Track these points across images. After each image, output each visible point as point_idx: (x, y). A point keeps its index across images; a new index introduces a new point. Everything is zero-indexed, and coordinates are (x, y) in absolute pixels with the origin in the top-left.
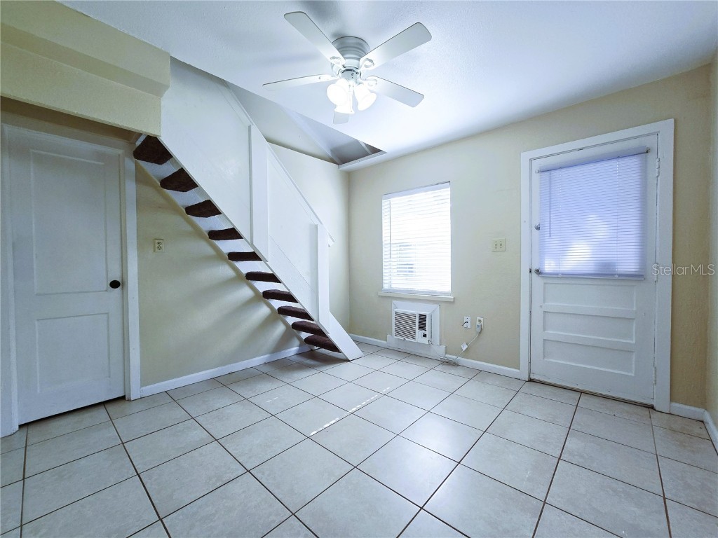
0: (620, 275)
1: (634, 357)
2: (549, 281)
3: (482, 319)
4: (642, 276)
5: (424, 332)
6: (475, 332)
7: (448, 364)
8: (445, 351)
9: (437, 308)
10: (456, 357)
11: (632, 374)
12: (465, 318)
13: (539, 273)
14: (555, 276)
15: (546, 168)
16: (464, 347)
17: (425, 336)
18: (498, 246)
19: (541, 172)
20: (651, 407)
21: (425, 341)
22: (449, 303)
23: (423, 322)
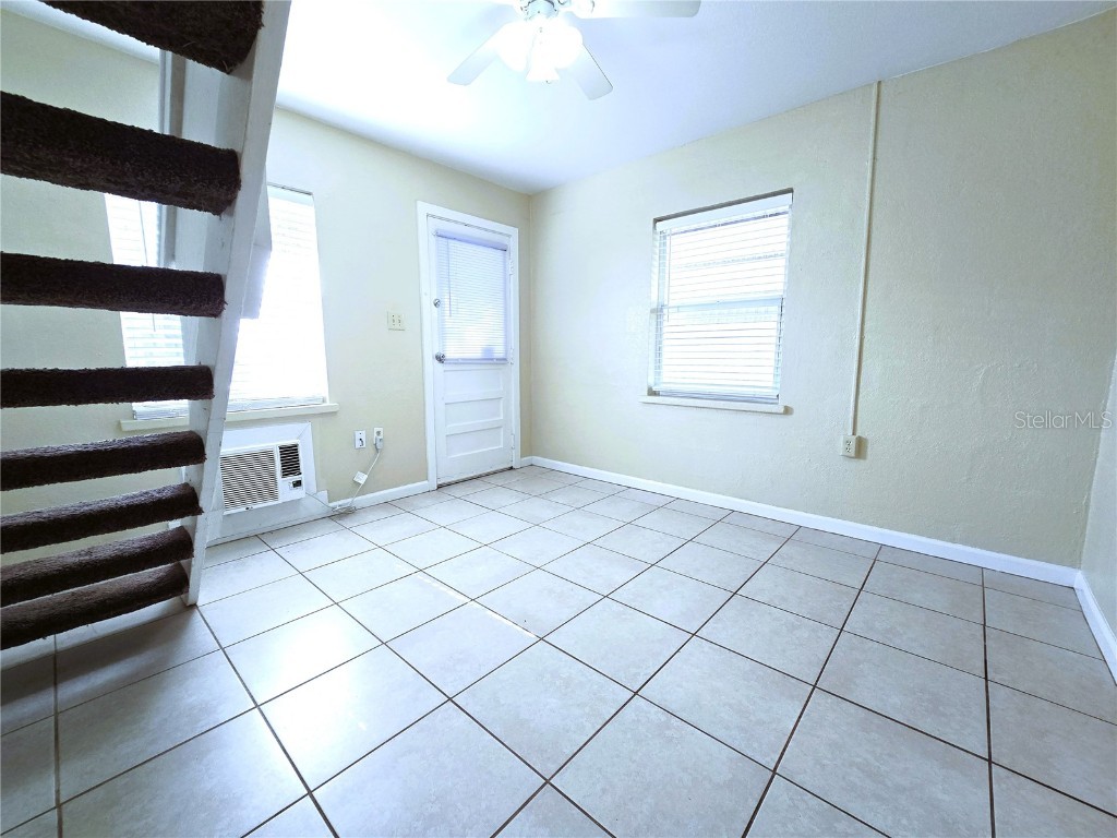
1: (502, 433)
2: (450, 367)
3: (381, 429)
4: (505, 359)
5: (296, 478)
6: (372, 451)
7: (341, 515)
8: (329, 496)
9: (306, 427)
10: (350, 500)
11: (501, 446)
12: (357, 433)
13: (440, 359)
14: (456, 362)
15: (443, 234)
16: (362, 478)
17: (298, 484)
18: (396, 323)
19: (439, 235)
20: (511, 468)
21: (299, 493)
22: (330, 414)
23: (290, 459)
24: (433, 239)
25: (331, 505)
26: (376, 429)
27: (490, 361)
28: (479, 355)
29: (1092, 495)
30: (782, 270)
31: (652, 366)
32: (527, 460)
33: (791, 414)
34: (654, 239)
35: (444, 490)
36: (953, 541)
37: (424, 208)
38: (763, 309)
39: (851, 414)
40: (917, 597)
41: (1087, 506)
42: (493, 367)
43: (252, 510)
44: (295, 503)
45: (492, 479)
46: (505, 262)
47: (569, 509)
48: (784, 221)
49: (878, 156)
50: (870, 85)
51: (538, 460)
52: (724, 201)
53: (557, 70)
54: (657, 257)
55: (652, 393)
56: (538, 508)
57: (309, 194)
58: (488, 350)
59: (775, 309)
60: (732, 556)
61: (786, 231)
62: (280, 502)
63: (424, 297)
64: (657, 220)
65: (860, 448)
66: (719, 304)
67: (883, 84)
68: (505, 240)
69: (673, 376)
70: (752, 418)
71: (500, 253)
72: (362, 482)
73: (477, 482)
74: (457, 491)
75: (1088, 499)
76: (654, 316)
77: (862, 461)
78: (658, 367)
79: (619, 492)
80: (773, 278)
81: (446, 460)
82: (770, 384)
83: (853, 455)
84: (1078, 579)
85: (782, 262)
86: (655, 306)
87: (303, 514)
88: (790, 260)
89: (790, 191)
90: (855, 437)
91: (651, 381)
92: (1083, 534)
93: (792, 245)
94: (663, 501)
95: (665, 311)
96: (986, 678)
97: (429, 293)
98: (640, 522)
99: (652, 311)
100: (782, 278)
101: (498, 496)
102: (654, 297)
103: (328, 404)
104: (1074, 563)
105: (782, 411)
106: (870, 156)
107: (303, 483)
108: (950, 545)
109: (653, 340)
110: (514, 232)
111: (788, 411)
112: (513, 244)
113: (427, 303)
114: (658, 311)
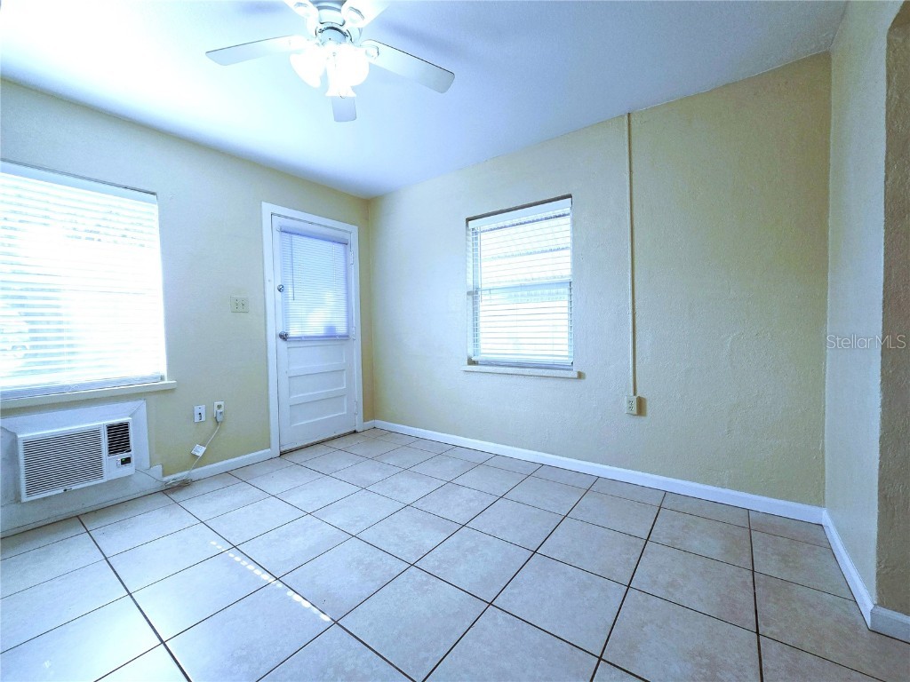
0: (340, 336)
1: (345, 400)
2: (292, 345)
3: (222, 403)
4: (348, 336)
5: (125, 455)
6: (211, 424)
7: (173, 489)
8: (163, 471)
9: (140, 406)
10: (186, 473)
11: (345, 413)
12: (196, 408)
13: (284, 337)
14: (299, 339)
15: (287, 230)
16: (200, 451)
17: (127, 461)
18: (240, 306)
19: (284, 231)
20: (355, 432)
21: (128, 470)
22: (167, 391)
23: (119, 437)
24: (277, 234)
25: (166, 479)
26: (217, 403)
27: (331, 337)
28: (321, 332)
29: (826, 441)
30: (569, 259)
31: (470, 339)
32: (370, 423)
33: (584, 378)
34: (467, 235)
35: (286, 457)
36: (722, 486)
37: (267, 208)
38: (554, 291)
39: (631, 378)
40: (695, 544)
41: (823, 451)
42: (336, 343)
43: (71, 491)
44: (124, 480)
45: (335, 443)
46: (346, 253)
47: (398, 470)
48: (567, 220)
49: (633, 169)
50: (622, 116)
51: (379, 423)
52: (519, 205)
53: (354, 88)
54: (471, 250)
55: (471, 362)
56: (368, 472)
57: (153, 194)
58: (331, 329)
59: (566, 290)
60: (536, 511)
61: (569, 227)
62: (105, 480)
63: (268, 284)
64: (468, 220)
65: (641, 407)
66: (522, 287)
67: (632, 116)
68: (347, 236)
69: (490, 347)
70: (552, 383)
71: (341, 247)
72: (200, 454)
73: (320, 447)
74: (296, 457)
75: (823, 447)
76: (470, 297)
77: (643, 418)
78: (476, 341)
79: (446, 451)
80: (562, 265)
81: (290, 427)
82: (566, 353)
83: (636, 413)
84: (824, 516)
85: (568, 253)
86: (471, 289)
87: (132, 491)
88: (574, 252)
89: (570, 196)
90: (635, 397)
91: (470, 352)
92: (823, 477)
93: (574, 239)
94: (483, 457)
95: (479, 293)
96: (757, 632)
97: (272, 280)
98: (459, 481)
99: (469, 293)
100: (569, 266)
101: (335, 460)
102: (470, 282)
103: (166, 382)
104: (820, 503)
105: (576, 376)
106: (628, 169)
107: (133, 460)
108: (720, 490)
109: (470, 318)
110: (354, 229)
111: (580, 376)
112: (354, 238)
113: (271, 289)
114: (474, 294)
